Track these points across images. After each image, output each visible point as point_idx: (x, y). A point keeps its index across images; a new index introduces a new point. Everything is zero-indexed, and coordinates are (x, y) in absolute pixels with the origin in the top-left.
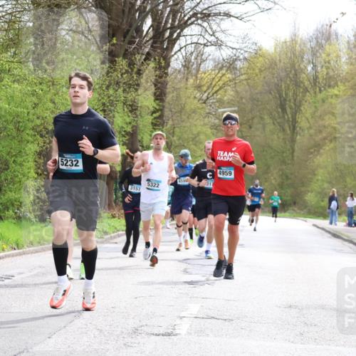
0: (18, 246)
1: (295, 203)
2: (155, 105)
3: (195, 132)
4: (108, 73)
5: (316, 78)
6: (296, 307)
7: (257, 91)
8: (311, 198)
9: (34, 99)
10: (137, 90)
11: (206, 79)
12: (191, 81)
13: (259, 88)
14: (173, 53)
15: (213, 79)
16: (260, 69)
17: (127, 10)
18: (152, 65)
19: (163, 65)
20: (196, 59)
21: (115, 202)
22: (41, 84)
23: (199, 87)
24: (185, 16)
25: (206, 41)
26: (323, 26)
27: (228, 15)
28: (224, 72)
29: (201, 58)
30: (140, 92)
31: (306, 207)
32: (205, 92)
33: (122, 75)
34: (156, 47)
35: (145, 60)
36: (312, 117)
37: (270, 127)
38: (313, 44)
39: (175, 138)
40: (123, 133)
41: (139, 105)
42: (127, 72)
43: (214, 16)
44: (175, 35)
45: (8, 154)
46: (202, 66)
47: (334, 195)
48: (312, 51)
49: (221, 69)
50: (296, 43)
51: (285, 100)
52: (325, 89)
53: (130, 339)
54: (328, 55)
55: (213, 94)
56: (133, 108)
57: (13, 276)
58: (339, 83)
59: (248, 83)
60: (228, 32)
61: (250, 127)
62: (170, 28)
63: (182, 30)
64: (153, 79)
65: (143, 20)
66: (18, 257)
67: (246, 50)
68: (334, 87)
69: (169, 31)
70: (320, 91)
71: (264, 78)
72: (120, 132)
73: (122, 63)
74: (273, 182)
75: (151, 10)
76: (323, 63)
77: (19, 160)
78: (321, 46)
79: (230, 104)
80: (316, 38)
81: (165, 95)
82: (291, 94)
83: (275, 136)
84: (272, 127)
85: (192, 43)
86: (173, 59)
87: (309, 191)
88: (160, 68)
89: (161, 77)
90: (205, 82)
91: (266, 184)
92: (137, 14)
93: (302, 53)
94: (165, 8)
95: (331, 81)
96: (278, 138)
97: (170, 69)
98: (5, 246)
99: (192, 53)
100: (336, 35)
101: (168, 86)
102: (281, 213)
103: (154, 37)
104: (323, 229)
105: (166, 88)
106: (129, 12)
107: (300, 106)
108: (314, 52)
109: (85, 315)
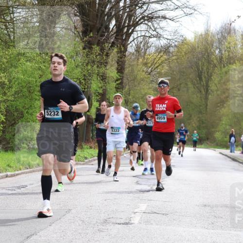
1: (208, 139)
2: (118, 76)
3: (143, 93)
4: (87, 55)
5: (221, 58)
6: (209, 206)
7: (183, 67)
8: (218, 135)
9: (40, 72)
10: (106, 66)
11: (151, 58)
12: (141, 60)
13: (185, 65)
14: (129, 42)
15: (155, 58)
16: (185, 53)
17: (99, 15)
18: (116, 50)
19: (123, 50)
20: (144, 46)
21: (92, 139)
22: (44, 62)
23: (146, 64)
24: (137, 18)
25: (150, 35)
26: (225, 25)
27: (164, 18)
28: (162, 54)
29: (147, 46)
30: (108, 67)
31: (215, 141)
32: (150, 67)
33: (96, 56)
34: (119, 39)
35: (111, 47)
36: (219, 83)
37: (192, 90)
38: (219, 36)
39: (130, 97)
40: (97, 94)
41: (107, 76)
42: (99, 54)
43: (155, 18)
44: (131, 31)
45: (23, 108)
46: (148, 50)
47: (233, 133)
48: (219, 41)
49: (160, 52)
50: (208, 36)
51: (201, 72)
52: (227, 65)
53: (102, 227)
54: (229, 43)
55: (155, 69)
56: (103, 78)
57: (26, 186)
58: (236, 62)
59: (177, 61)
60: (165, 28)
61: (179, 90)
62: (127, 26)
63: (135, 28)
64: (116, 59)
65: (110, 21)
66: (30, 174)
67: (176, 40)
68: (233, 64)
69: (126, 28)
70: (224, 66)
71: (188, 58)
72: (95, 93)
73: (96, 49)
74: (194, 125)
75: (115, 15)
76: (226, 49)
77: (30, 111)
78: (225, 38)
79: (166, 75)
80: (221, 33)
81: (124, 69)
82: (205, 69)
83: (195, 96)
84: (193, 89)
85: (141, 36)
86: (129, 46)
87: (217, 131)
88: (121, 52)
89: (121, 58)
90: (149, 61)
91: (189, 126)
92: (106, 17)
93: (212, 42)
94: (124, 13)
95: (231, 60)
96: (197, 97)
97: (127, 52)
98: (21, 167)
99: (141, 42)
100: (234, 30)
101: (126, 64)
102: (199, 145)
103: (116, 32)
104: (226, 155)
105: (124, 65)
106: (101, 16)
107: (211, 76)
108: (220, 42)
109: (73, 211)
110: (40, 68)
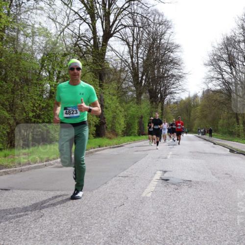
0: (134, 141)
4: (151, 105)
5: (194, 105)
7: (182, 108)
8: (194, 130)
10: (157, 109)
11: (171, 106)
12: (168, 106)
14: (165, 101)
15: (173, 106)
16: (182, 104)
18: (160, 103)
23: (170, 108)
24: (167, 93)
25: (171, 98)
26: (195, 94)
27: (175, 93)
29: (170, 102)
34: (161, 100)
36: (194, 113)
42: (155, 105)
43: (173, 93)
44: (165, 97)
45: (132, 122)
49: (175, 104)
50: (190, 98)
51: (188, 110)
54: (196, 100)
58: (199, 106)
59: (180, 106)
60: (176, 96)
66: (135, 143)
67: (179, 100)
70: (195, 108)
71: (184, 105)
73: (154, 103)
75: (160, 92)
76: (195, 102)
77: (134, 123)
79: (177, 111)
80: (194, 97)
82: (189, 108)
84: (185, 115)
87: (193, 128)
88: (162, 104)
89: (162, 106)
92: (157, 93)
93: (191, 100)
94: (163, 92)
95: (197, 106)
96: (187, 117)
97: (164, 104)
100: (198, 96)
103: (161, 98)
105: (163, 108)
108: (193, 100)
109: (149, 155)
110: (137, 110)
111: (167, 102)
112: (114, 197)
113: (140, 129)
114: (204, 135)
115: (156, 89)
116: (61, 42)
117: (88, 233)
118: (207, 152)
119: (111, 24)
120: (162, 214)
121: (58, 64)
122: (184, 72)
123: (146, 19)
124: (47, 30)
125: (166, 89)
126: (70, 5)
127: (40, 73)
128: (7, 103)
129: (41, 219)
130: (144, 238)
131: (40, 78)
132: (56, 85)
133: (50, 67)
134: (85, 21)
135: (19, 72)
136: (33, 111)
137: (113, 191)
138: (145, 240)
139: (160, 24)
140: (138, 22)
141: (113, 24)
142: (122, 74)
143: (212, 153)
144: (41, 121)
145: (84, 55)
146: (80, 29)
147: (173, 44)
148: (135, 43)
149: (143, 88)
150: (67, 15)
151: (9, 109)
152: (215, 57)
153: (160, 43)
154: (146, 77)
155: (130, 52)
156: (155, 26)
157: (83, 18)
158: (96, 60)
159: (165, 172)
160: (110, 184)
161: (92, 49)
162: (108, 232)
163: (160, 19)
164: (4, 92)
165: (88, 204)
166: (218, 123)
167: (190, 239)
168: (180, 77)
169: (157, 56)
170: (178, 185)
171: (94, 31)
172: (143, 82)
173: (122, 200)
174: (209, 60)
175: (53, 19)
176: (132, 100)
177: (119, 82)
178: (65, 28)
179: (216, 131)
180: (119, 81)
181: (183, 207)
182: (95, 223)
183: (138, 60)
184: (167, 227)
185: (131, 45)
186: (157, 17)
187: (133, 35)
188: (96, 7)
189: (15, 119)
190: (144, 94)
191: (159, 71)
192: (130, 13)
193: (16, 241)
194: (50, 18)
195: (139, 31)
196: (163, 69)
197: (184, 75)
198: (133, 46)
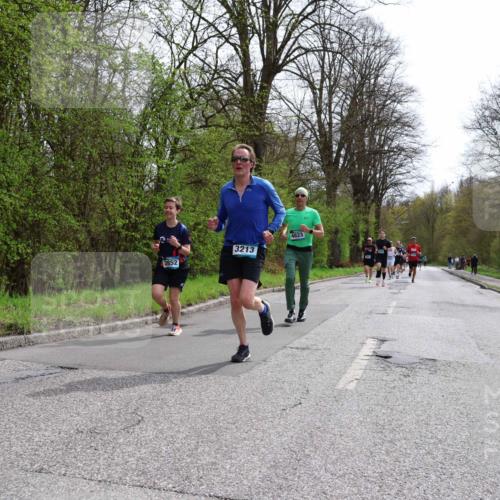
0: (321, 278)
1: (434, 260)
2: (376, 221)
4: (356, 208)
5: (442, 209)
7: (417, 214)
8: (440, 258)
11: (396, 209)
12: (390, 211)
15: (400, 209)
16: (418, 205)
18: (374, 204)
19: (379, 204)
23: (393, 213)
24: (387, 184)
25: (396, 194)
26: (444, 187)
27: (405, 183)
28: (404, 207)
29: (394, 201)
30: (369, 215)
31: (438, 262)
34: (376, 197)
35: (371, 202)
36: (441, 225)
38: (440, 195)
41: (369, 221)
42: (364, 207)
43: (399, 184)
44: (384, 192)
46: (395, 204)
49: (403, 205)
50: (433, 194)
51: (429, 218)
52: (446, 213)
54: (447, 199)
55: (399, 216)
56: (367, 222)
58: (451, 211)
59: (413, 211)
60: (406, 190)
62: (381, 189)
63: (386, 190)
64: (375, 210)
65: (370, 186)
67: (413, 198)
68: (449, 212)
69: (381, 191)
70: (444, 214)
71: (421, 209)
73: (362, 204)
75: (374, 182)
76: (445, 203)
78: (444, 196)
79: (406, 220)
80: (441, 192)
81: (380, 216)
82: (431, 216)
84: (424, 229)
85: (390, 195)
86: (383, 202)
87: (439, 255)
88: (378, 206)
89: (378, 209)
92: (368, 184)
93: (436, 199)
94: (379, 181)
95: (448, 210)
96: (427, 233)
97: (381, 206)
99: (390, 199)
100: (450, 191)
101: (381, 213)
103: (375, 193)
104: (446, 271)
106: (365, 183)
108: (441, 198)
109: (350, 307)
110: (327, 217)
111: (388, 202)
112: (282, 388)
113: (332, 254)
114: (460, 269)
115: (366, 176)
116: (180, 81)
117: (231, 458)
118: (468, 303)
119: (279, 45)
120: (377, 424)
121: (174, 124)
122: (423, 142)
123: (348, 37)
124: (153, 57)
125: (386, 176)
126: (198, 10)
127: (138, 142)
128: (74, 200)
129: (137, 427)
130: (341, 473)
131: (138, 152)
132: (168, 165)
133: (159, 130)
134: (227, 40)
135: (99, 140)
136: (124, 216)
137: (280, 376)
138: (344, 475)
139: (376, 47)
140: (331, 43)
141: (283, 47)
142: (299, 145)
143: (477, 306)
144: (138, 236)
145: (224, 107)
146: (217, 57)
147: (402, 86)
148: (327, 83)
149: (341, 174)
150: (192, 28)
151: (77, 212)
152: (487, 113)
153: (375, 85)
154: (347, 151)
155: (315, 102)
156: (366, 51)
157: (224, 33)
158: (248, 118)
159: (383, 341)
160: (273, 361)
161: (241, 96)
162: (270, 457)
163: (377, 36)
164: (69, 178)
165: (231, 402)
166: (489, 246)
167: (434, 477)
168: (415, 151)
169: (369, 111)
170: (410, 368)
171: (246, 61)
172: (341, 161)
173: (298, 395)
174: (474, 118)
175: (165, 38)
176: (319, 197)
177: (292, 160)
178: (189, 54)
179: (486, 261)
180: (293, 158)
181: (420, 412)
182: (245, 439)
183: (331, 118)
184: (388, 453)
185: (318, 87)
186: (370, 33)
187: (322, 67)
188: (250, 14)
189: (89, 232)
190: (342, 185)
191: (372, 140)
192: (316, 24)
193: (90, 469)
194: (160, 35)
195: (334, 60)
196: (381, 135)
197: (423, 148)
198: (321, 90)
